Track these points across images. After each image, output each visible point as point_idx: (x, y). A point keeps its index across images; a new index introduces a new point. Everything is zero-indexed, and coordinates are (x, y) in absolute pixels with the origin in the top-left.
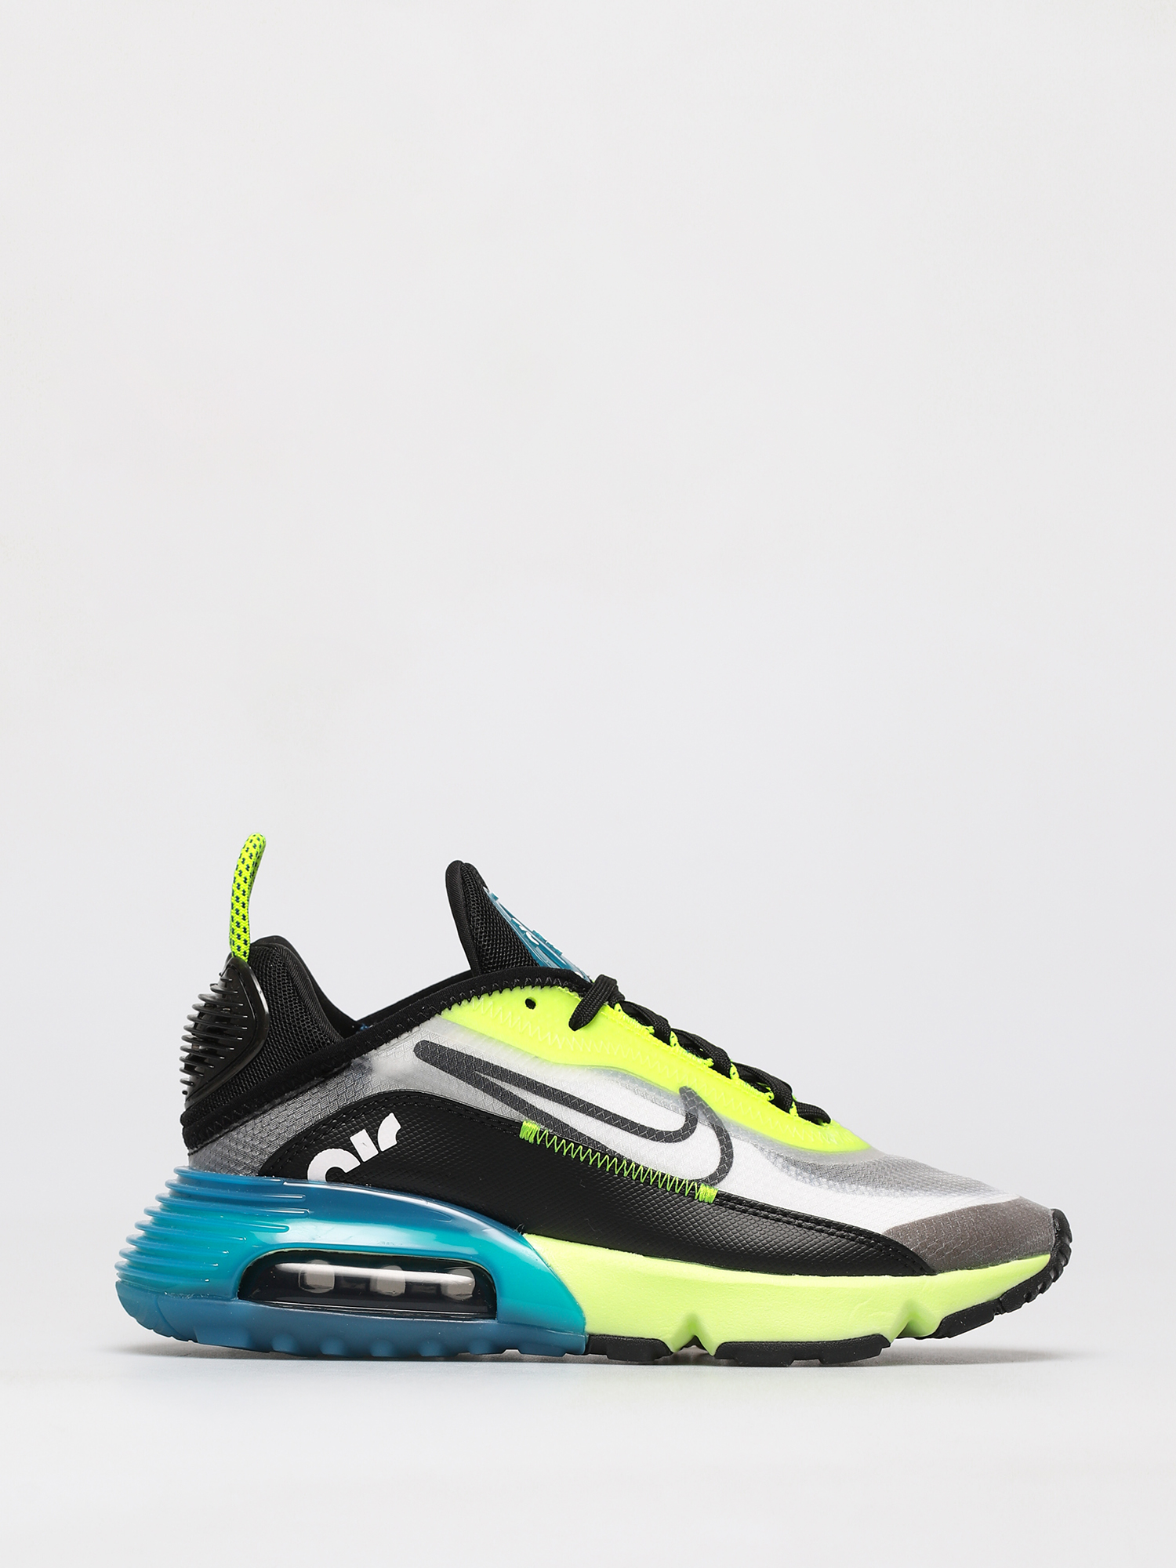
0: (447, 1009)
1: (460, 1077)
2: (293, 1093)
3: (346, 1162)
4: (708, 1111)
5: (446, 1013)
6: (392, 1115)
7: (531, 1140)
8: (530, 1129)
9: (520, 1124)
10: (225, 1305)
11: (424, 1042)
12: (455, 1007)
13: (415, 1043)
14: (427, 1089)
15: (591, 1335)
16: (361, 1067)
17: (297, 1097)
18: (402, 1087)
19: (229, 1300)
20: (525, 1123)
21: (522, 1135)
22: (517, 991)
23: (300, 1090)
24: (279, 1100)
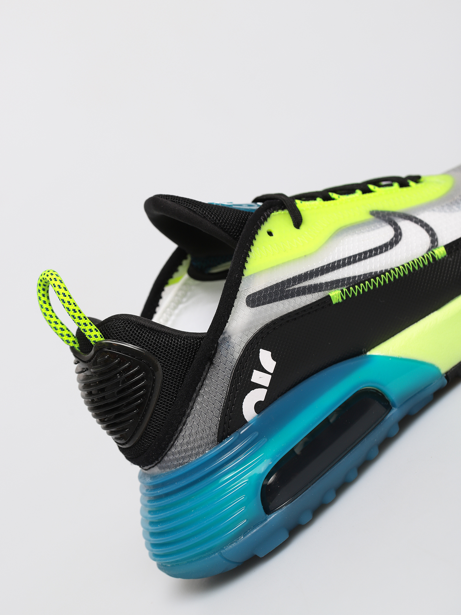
0: (244, 270)
1: (281, 299)
2: (200, 384)
3: (258, 395)
4: (394, 214)
5: (246, 273)
6: (261, 350)
7: (341, 300)
8: (336, 295)
9: (328, 298)
10: (266, 524)
11: (249, 297)
12: (247, 265)
13: (245, 302)
14: (268, 320)
15: (447, 373)
16: (224, 339)
17: (203, 385)
18: (254, 330)
19: (266, 520)
20: (331, 295)
21: (334, 301)
22: (260, 232)
23: (202, 380)
24: (195, 394)
